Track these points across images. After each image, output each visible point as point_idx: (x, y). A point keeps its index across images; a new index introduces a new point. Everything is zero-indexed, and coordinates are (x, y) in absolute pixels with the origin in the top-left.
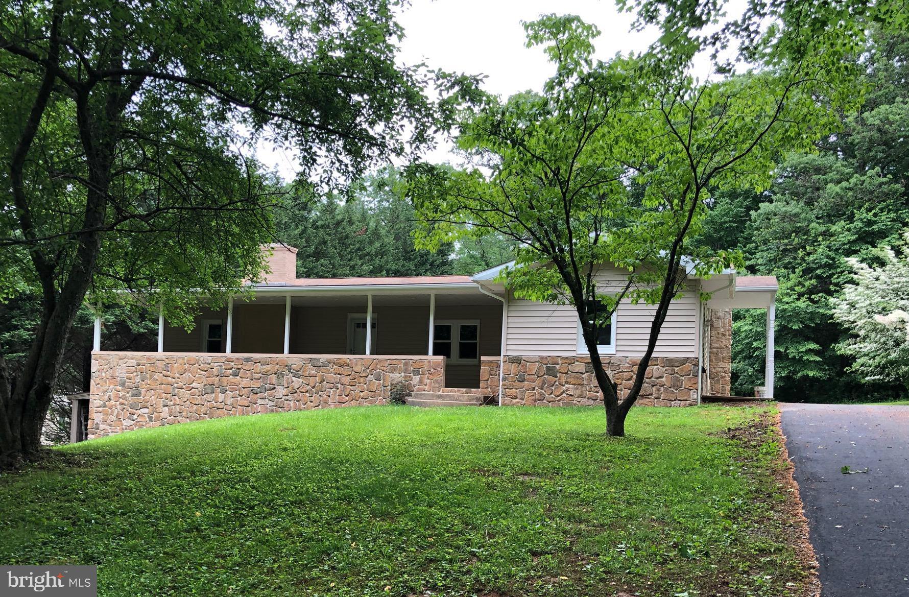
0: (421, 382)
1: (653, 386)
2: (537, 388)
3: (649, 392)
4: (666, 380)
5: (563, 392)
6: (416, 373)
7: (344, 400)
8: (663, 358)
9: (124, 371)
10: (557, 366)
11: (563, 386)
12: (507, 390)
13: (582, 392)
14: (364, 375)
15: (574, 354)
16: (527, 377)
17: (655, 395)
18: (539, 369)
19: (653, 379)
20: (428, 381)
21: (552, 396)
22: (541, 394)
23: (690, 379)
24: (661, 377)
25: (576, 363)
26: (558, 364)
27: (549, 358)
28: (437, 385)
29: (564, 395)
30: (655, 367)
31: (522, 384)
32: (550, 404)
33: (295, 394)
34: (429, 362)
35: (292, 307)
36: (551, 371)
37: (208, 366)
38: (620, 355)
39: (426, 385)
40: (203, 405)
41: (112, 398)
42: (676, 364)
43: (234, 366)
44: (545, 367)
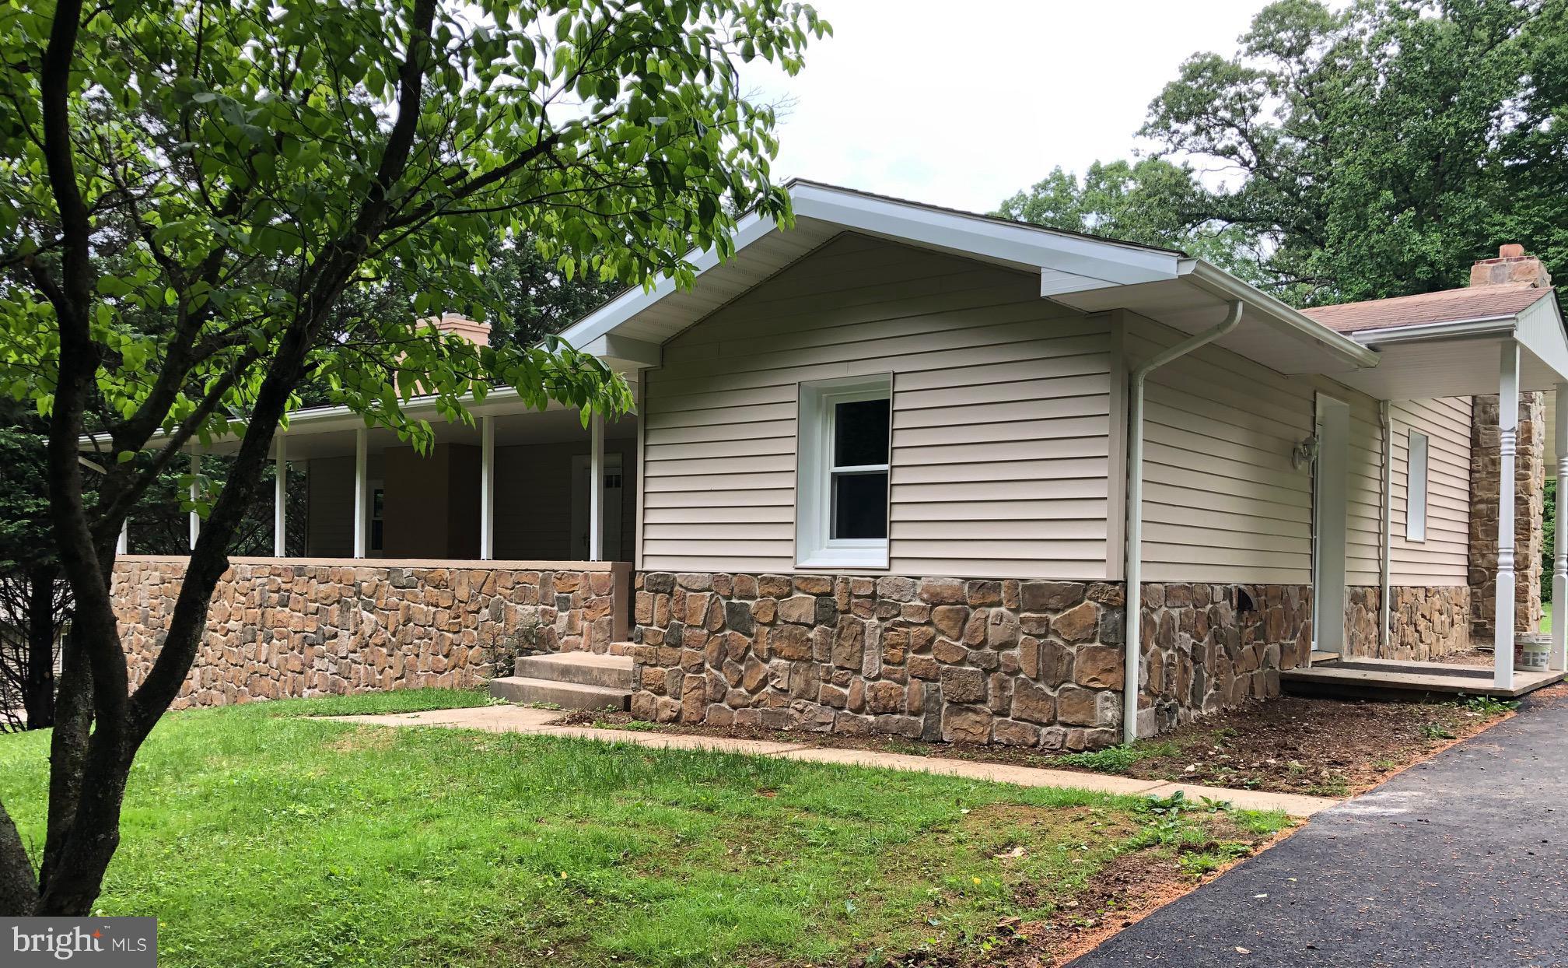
0: (571, 625)
1: (987, 672)
2: (707, 666)
3: (976, 692)
4: (1025, 656)
5: (764, 682)
6: (564, 604)
7: (441, 667)
8: (1015, 583)
9: (146, 594)
10: (752, 603)
11: (766, 661)
12: (646, 669)
13: (808, 682)
14: (473, 607)
15: (787, 568)
16: (686, 633)
17: (992, 703)
18: (710, 612)
19: (988, 650)
20: (586, 624)
21: (742, 690)
22: (716, 683)
23: (1093, 655)
24: (1009, 644)
25: (798, 595)
26: (754, 598)
27: (735, 579)
28: (600, 636)
29: (768, 689)
30: (993, 611)
31: (676, 653)
32: (736, 713)
33: (367, 650)
34: (586, 576)
36: (739, 619)
37: (247, 584)
38: (900, 569)
39: (581, 635)
40: (242, 666)
41: (134, 647)
42: (1053, 602)
43: (283, 586)
44: (724, 603)
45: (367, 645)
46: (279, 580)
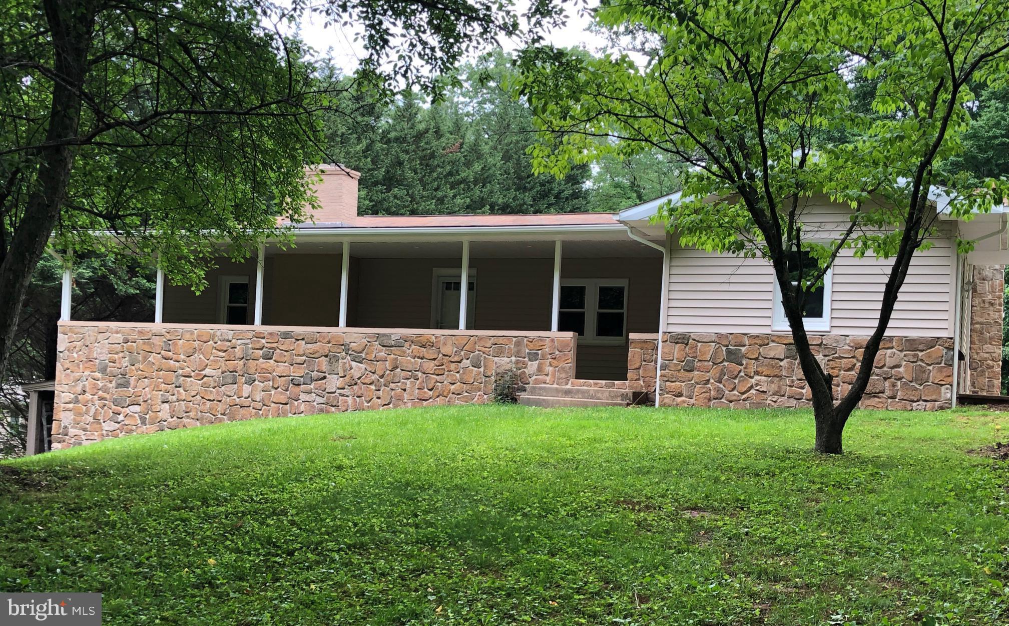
0: (540, 370)
1: (885, 379)
2: (712, 381)
3: (880, 388)
4: (906, 371)
5: (751, 387)
6: (533, 357)
7: (427, 396)
8: (901, 338)
9: (105, 350)
10: (743, 349)
11: (751, 377)
12: (668, 383)
13: (779, 387)
14: (456, 359)
15: (767, 331)
16: (697, 364)
17: (888, 393)
18: (715, 353)
19: (885, 369)
20: (551, 368)
21: (735, 392)
22: (718, 390)
23: (940, 370)
24: (898, 366)
25: (772, 344)
26: (744, 346)
27: (731, 336)
28: (563, 375)
29: (753, 391)
30: (889, 351)
31: (690, 375)
32: (731, 404)
33: (355, 387)
34: (553, 340)
35: (352, 258)
36: (733, 356)
37: (228, 344)
38: (836, 332)
39: (547, 375)
40: (220, 401)
41: (87, 390)
42: (921, 347)
43: (267, 345)
44: (724, 349)
45: (356, 384)
46: (264, 341)
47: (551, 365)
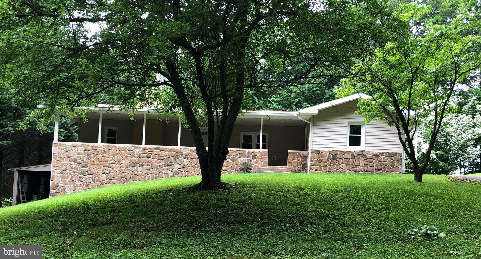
0: (256, 162)
1: (382, 165)
2: (327, 166)
3: (380, 168)
4: (388, 163)
5: (340, 168)
6: (254, 158)
8: (386, 153)
9: (76, 153)
11: (340, 164)
12: (313, 166)
13: (349, 168)
15: (345, 150)
16: (322, 160)
17: (383, 170)
18: (329, 157)
19: (382, 162)
21: (335, 169)
22: (330, 169)
23: (398, 163)
24: (386, 161)
25: (347, 154)
26: (338, 154)
27: (333, 151)
28: (265, 164)
30: (383, 157)
31: (320, 163)
32: (334, 173)
33: (185, 168)
34: (261, 152)
36: (334, 158)
37: (132, 152)
38: (367, 151)
39: (259, 164)
41: (67, 169)
42: (392, 156)
44: (331, 155)
46: (147, 151)
47: (260, 161)
